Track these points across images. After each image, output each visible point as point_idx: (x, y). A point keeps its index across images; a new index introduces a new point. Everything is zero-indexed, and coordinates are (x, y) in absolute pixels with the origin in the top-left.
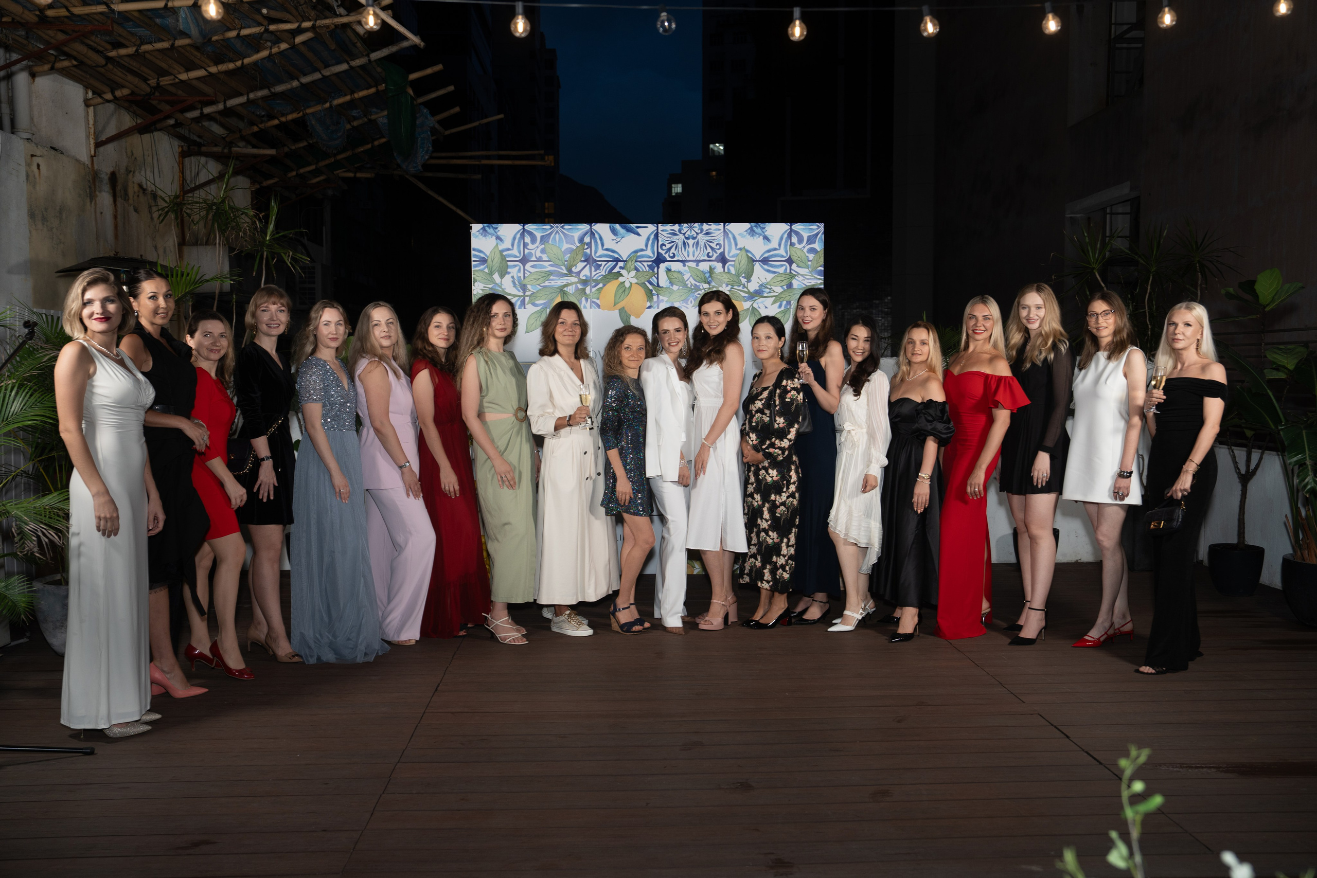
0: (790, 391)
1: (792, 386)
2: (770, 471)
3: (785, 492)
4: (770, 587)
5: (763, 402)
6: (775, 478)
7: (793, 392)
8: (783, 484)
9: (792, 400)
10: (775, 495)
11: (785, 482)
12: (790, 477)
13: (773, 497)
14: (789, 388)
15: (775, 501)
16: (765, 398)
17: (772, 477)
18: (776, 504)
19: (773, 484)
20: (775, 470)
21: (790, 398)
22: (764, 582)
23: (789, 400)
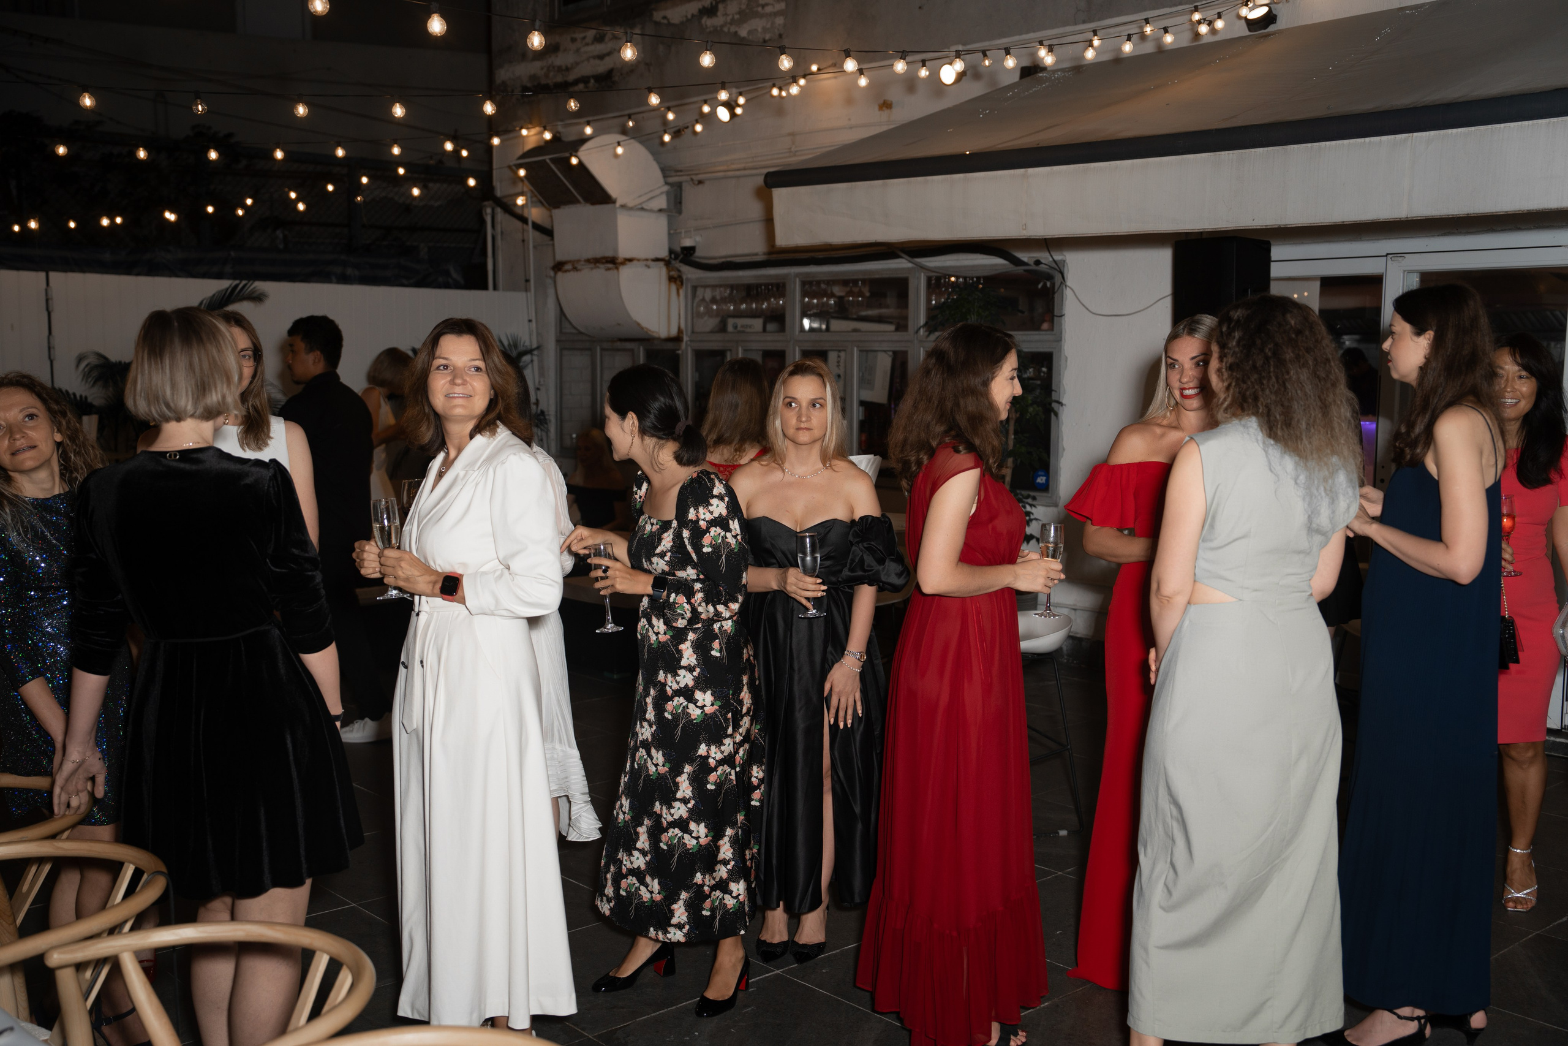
0: (707, 531)
1: (708, 517)
2: (698, 695)
3: (731, 736)
4: (686, 935)
5: (667, 558)
6: (709, 710)
7: (715, 531)
8: (726, 720)
9: (715, 547)
10: (708, 745)
11: (730, 715)
12: (741, 703)
13: (702, 750)
14: (703, 524)
15: (707, 757)
16: (670, 551)
17: (702, 708)
18: (708, 764)
19: (703, 721)
20: (709, 693)
21: (711, 545)
22: (670, 929)
23: (710, 550)
